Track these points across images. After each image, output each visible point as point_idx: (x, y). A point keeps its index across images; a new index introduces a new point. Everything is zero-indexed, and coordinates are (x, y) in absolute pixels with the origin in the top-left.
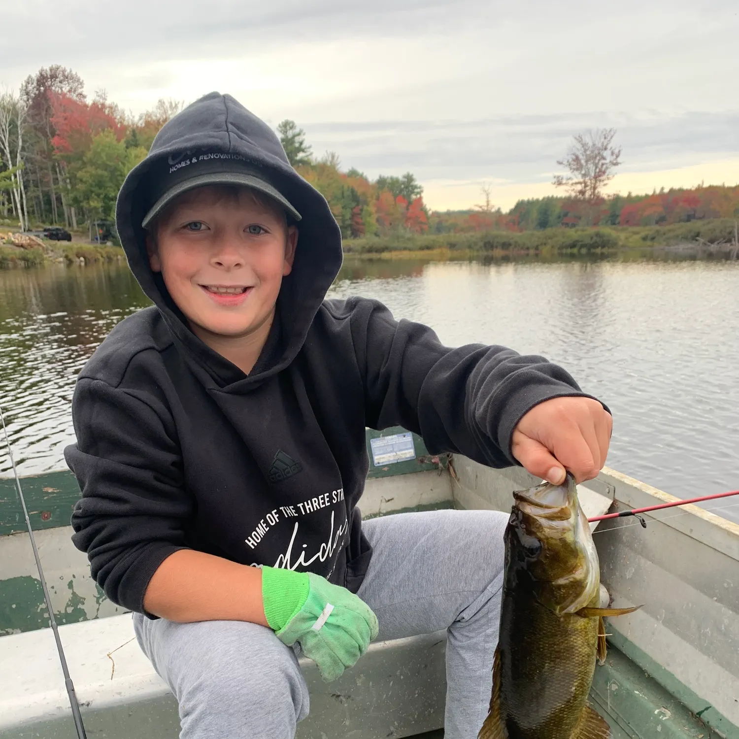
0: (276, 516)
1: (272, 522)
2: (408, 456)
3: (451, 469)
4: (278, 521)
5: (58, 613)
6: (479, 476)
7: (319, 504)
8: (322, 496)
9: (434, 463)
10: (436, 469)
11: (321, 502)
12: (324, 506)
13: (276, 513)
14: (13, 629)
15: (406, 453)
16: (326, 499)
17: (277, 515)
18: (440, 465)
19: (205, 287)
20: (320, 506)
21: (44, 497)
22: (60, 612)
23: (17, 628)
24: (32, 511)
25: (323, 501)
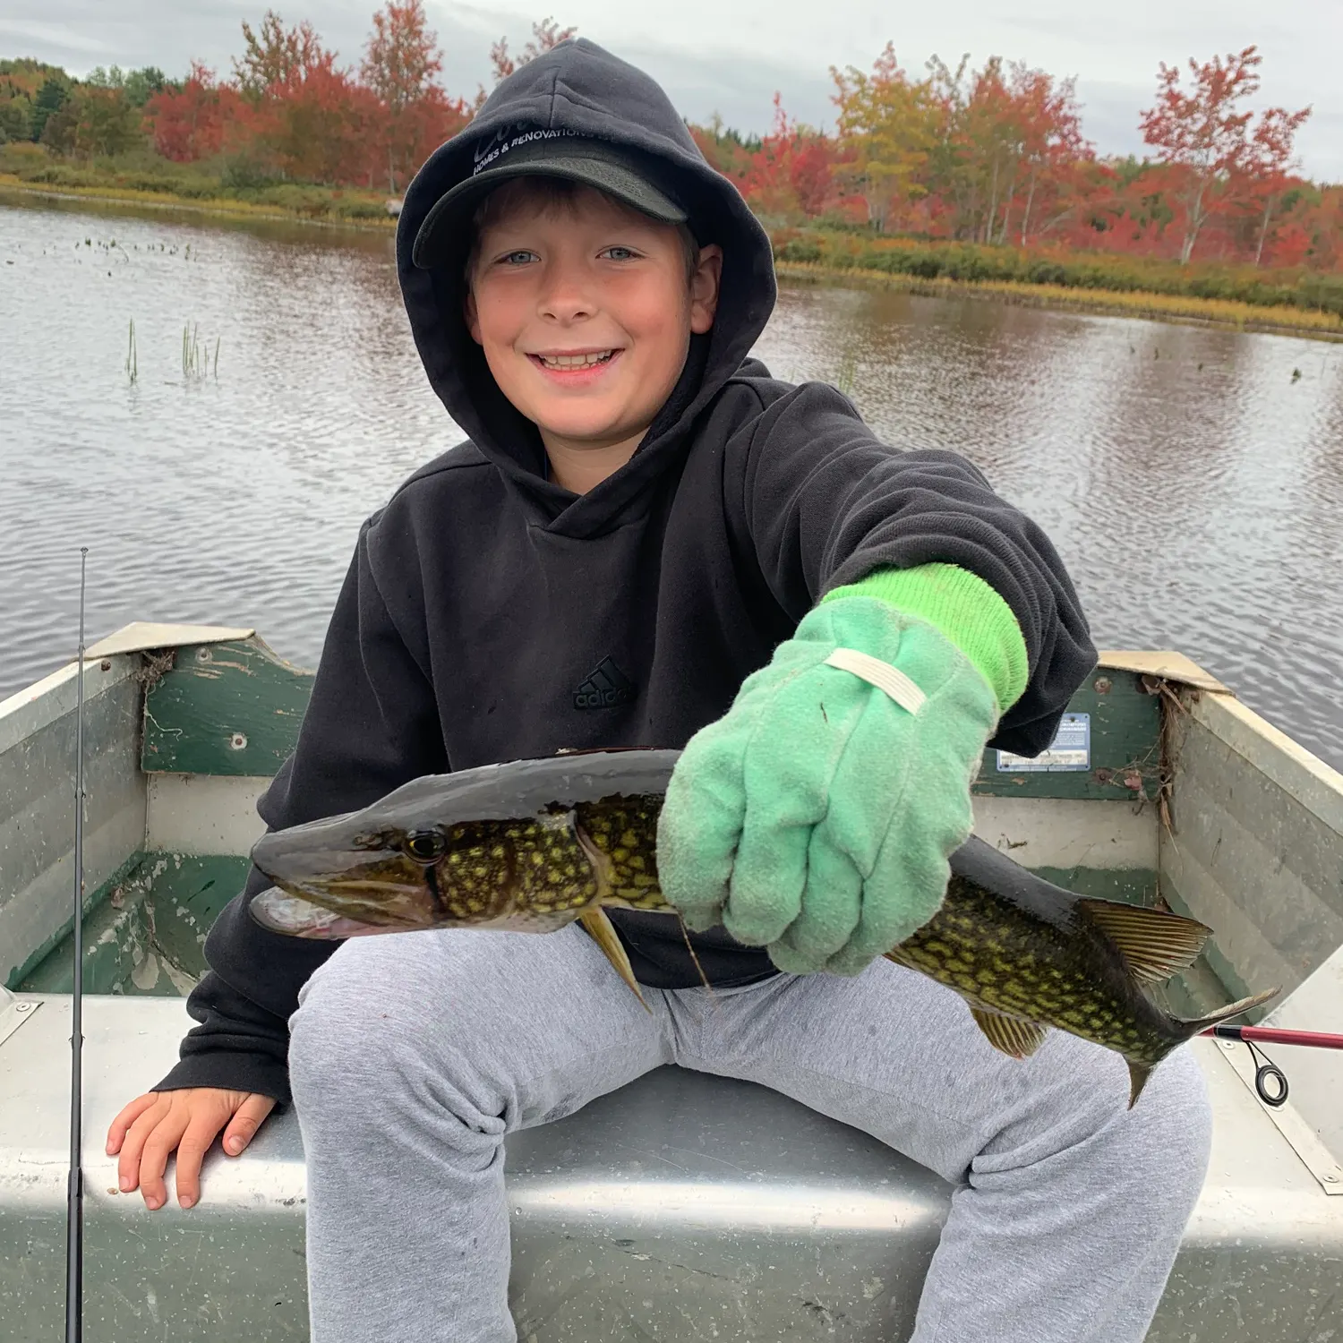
2: (1074, 762)
3: (1164, 806)
6: (1225, 840)
9: (1129, 787)
10: (1130, 799)
15: (1070, 756)
18: (1142, 793)
19: (535, 357)
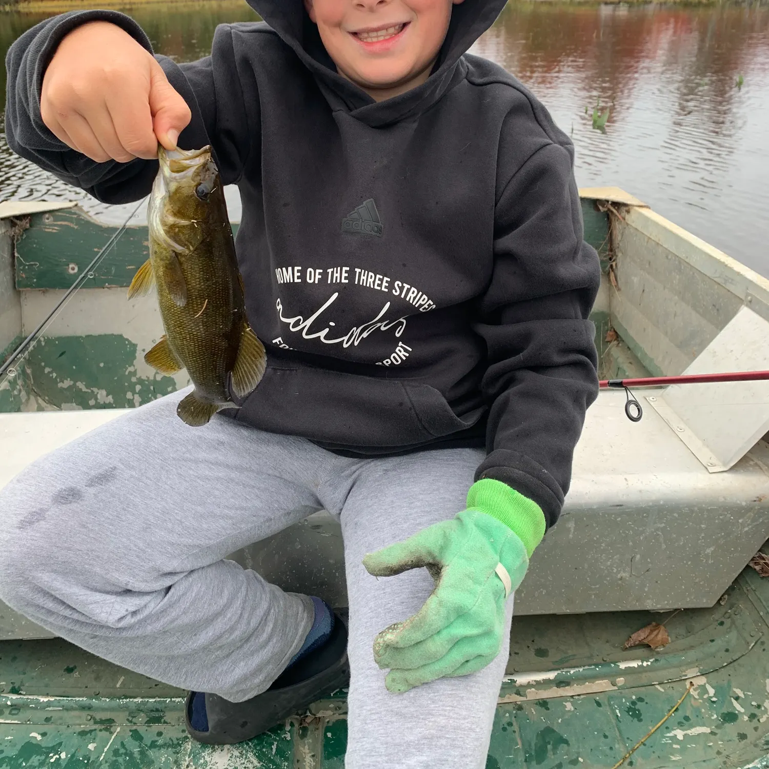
0: (318, 277)
1: (310, 279)
3: (612, 274)
4: (316, 282)
5: (146, 379)
6: (646, 290)
7: (374, 282)
8: (381, 277)
11: (377, 282)
12: (379, 288)
13: (320, 274)
14: (99, 389)
16: (385, 284)
17: (320, 277)
19: (354, 34)
20: (374, 285)
21: (144, 251)
22: (148, 378)
23: (102, 389)
24: (129, 266)
25: (380, 282)
